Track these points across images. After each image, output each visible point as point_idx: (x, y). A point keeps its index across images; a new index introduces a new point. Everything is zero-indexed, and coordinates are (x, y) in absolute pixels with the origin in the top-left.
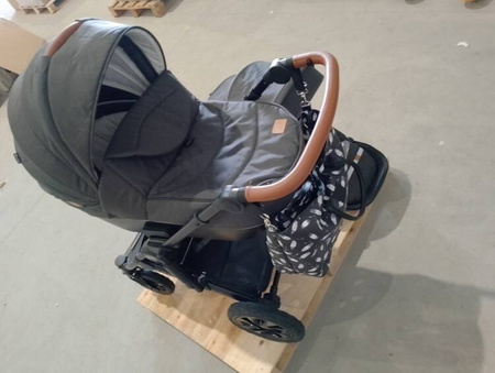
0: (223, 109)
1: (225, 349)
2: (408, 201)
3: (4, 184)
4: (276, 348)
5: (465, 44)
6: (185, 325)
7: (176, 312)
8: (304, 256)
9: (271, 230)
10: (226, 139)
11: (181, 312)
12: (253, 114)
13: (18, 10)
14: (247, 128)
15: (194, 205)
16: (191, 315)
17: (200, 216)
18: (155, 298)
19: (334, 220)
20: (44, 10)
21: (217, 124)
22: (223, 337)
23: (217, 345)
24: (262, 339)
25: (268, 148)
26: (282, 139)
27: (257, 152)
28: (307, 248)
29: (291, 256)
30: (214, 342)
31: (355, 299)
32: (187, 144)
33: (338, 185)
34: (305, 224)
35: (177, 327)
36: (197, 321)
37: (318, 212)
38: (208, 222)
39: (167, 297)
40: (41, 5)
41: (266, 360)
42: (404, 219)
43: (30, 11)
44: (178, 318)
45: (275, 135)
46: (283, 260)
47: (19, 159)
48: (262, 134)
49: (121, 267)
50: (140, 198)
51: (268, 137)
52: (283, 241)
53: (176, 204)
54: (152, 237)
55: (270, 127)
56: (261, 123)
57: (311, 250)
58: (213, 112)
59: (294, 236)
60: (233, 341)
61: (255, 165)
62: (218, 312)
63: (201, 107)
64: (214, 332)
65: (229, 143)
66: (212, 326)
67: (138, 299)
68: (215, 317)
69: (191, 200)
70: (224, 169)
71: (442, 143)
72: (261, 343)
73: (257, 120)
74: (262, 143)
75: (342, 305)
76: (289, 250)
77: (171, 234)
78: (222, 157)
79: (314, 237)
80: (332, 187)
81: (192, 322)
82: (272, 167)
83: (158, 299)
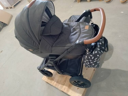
0: (70, 24)
1: (68, 91)
2: (113, 50)
3: (2, 51)
4: (82, 90)
5: (123, 12)
6: (56, 85)
7: (53, 82)
8: (95, 61)
9: (88, 54)
10: (72, 31)
11: (55, 82)
12: (79, 25)
13: (4, 8)
14: (77, 28)
15: (66, 48)
16: (57, 82)
17: (68, 50)
18: (47, 78)
19: (102, 52)
20: (11, 8)
21: (69, 28)
22: (67, 87)
23: (66, 90)
24: (78, 87)
25: (84, 33)
26: (88, 30)
27: (81, 34)
28: (96, 59)
29: (91, 61)
30: (65, 89)
31: (102, 76)
32: (61, 33)
33: (102, 43)
34: (96, 52)
35: (54, 85)
36: (59, 84)
37: (99, 49)
38: (69, 52)
39: (50, 78)
40: (10, 6)
41: (80, 93)
42: (113, 55)
43: (7, 8)
44: (54, 83)
45: (86, 29)
46: (88, 63)
47: (16, 37)
48: (82, 30)
49: (38, 69)
50: (50, 47)
51: (84, 30)
52: (90, 57)
53: (61, 48)
54: (51, 59)
55: (84, 28)
56: (81, 27)
57: (97, 60)
58: (67, 25)
59: (93, 55)
60: (70, 89)
61: (81, 37)
62: (65, 81)
63: (64, 24)
64: (64, 87)
65: (73, 32)
66: (64, 85)
67: (42, 79)
68: (64, 82)
69: (65, 46)
70: (72, 39)
71: (120, 36)
72: (78, 88)
73: (80, 26)
74: (82, 32)
75: (99, 78)
76: (91, 59)
77: (57, 57)
78: (71, 36)
79: (98, 56)
80: (101, 43)
81: (58, 84)
82: (86, 37)
83: (48, 78)
